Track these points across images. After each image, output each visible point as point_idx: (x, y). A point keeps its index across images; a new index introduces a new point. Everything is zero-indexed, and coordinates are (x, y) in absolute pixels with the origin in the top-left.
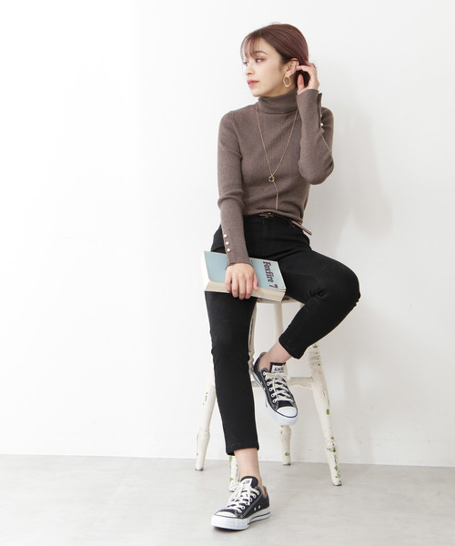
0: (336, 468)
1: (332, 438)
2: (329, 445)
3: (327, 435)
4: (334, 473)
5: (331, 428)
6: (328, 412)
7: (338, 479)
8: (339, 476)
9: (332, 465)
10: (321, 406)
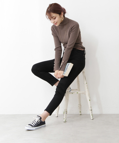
0: (92, 115)
1: (91, 107)
2: (90, 109)
3: (90, 106)
4: (91, 116)
5: (91, 104)
6: (90, 100)
7: (92, 118)
8: (93, 117)
9: (91, 114)
10: (88, 99)
